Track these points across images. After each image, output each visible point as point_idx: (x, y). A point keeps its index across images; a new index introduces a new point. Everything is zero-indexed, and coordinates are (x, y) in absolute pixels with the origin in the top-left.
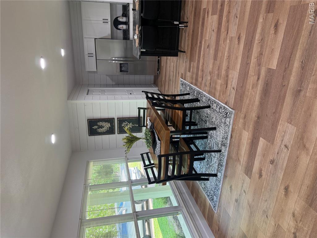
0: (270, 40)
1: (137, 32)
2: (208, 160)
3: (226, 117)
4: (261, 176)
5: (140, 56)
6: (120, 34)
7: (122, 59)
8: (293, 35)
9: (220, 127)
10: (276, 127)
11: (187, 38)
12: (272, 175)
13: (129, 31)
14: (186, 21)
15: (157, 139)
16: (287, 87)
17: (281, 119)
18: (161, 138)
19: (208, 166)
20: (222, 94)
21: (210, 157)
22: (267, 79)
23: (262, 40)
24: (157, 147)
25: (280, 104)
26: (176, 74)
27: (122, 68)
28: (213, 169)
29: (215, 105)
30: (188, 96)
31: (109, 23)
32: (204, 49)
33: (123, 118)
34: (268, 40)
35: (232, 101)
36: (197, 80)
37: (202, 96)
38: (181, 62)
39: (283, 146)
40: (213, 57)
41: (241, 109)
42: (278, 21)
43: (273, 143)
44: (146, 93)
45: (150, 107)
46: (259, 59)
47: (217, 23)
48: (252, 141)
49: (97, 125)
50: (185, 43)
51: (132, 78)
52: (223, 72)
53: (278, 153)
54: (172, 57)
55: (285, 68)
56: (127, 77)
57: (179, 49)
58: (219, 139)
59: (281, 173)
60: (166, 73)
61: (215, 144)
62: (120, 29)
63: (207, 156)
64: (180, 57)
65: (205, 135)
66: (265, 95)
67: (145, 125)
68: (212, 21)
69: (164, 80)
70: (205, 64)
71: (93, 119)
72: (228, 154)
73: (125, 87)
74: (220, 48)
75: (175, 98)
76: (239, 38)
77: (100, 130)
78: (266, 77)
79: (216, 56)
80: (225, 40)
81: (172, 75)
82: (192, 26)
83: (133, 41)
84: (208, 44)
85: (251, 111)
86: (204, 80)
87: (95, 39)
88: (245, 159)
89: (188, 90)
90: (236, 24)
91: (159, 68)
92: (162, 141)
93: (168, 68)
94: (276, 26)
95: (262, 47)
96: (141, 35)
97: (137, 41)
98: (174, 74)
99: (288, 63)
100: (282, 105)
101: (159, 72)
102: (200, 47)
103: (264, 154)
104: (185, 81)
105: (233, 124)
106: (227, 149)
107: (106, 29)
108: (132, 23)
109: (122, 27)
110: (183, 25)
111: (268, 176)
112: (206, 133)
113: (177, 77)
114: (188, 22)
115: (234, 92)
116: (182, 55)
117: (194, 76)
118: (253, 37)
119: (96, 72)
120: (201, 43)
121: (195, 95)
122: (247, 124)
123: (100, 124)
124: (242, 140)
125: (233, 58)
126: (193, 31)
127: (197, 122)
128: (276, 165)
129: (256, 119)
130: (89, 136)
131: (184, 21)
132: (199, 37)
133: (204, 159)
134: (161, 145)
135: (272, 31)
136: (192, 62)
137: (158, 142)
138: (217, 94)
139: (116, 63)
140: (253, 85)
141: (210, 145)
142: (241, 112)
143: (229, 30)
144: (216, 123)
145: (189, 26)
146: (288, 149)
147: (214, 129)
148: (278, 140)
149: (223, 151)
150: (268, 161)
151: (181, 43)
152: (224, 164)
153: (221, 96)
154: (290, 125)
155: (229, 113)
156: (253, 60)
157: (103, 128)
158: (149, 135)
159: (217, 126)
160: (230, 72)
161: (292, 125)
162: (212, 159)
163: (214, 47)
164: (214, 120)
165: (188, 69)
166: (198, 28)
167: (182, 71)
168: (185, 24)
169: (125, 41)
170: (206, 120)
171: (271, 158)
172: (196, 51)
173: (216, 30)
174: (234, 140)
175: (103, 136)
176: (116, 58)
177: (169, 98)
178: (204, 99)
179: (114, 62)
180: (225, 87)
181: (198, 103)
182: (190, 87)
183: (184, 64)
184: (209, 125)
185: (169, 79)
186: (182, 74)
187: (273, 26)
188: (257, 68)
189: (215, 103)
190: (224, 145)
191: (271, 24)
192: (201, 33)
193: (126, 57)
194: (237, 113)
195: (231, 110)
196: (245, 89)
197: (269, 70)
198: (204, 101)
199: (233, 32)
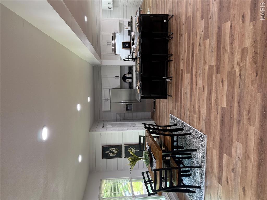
0: (220, 90)
1: (138, 85)
2: (193, 176)
3: (202, 141)
4: (228, 182)
5: (140, 100)
6: (127, 85)
7: (128, 102)
8: (231, 87)
9: (199, 148)
10: (232, 145)
11: (172, 87)
12: (234, 180)
13: (133, 83)
14: (171, 77)
15: (153, 158)
16: (233, 118)
17: (233, 139)
18: (156, 157)
19: (194, 180)
20: (197, 125)
21: (195, 173)
22: (222, 114)
23: (216, 89)
24: (154, 165)
25: (231, 129)
26: (167, 111)
27: (128, 108)
28: (197, 183)
29: (194, 132)
30: (176, 126)
31: (120, 78)
32: (183, 94)
33: (128, 145)
34: (219, 90)
35: (204, 129)
36: (181, 115)
37: (185, 126)
38: (169, 102)
39: (237, 158)
40: (189, 99)
41: (210, 134)
42: (223, 79)
43: (231, 157)
44: (145, 124)
45: (148, 135)
46: (216, 101)
47: (190, 78)
48: (220, 157)
49: (109, 150)
50: (171, 90)
51: (135, 114)
52: (197, 110)
53: (235, 164)
54: (163, 99)
55: (231, 107)
56: (131, 114)
57: (168, 94)
58: (199, 158)
59: (239, 178)
60: (159, 110)
61: (197, 162)
62: (127, 82)
63: (192, 172)
64: (169, 99)
65: (190, 156)
66: (223, 124)
67: (145, 149)
68: (187, 77)
69: (158, 115)
70: (185, 104)
71: (106, 146)
72: (206, 169)
73: (130, 121)
74: (193, 94)
75: (166, 128)
76: (203, 88)
77: (111, 154)
78: (221, 112)
79: (191, 99)
80: (196, 89)
81: (164, 112)
82: (175, 80)
83: (136, 90)
84: (186, 91)
85: (216, 135)
86: (185, 115)
87: (110, 89)
88: (217, 171)
89: (176, 122)
90: (201, 80)
91: (155, 107)
92: (157, 160)
93: (161, 107)
94: (222, 82)
95: (217, 94)
96: (141, 86)
97: (138, 91)
98: (166, 111)
99: (231, 104)
100: (233, 130)
101: (155, 109)
102: (181, 93)
103: (228, 165)
104: (173, 116)
105: (207, 146)
106: (205, 164)
107: (118, 83)
108: (135, 78)
109: (128, 81)
110: (169, 79)
111: (232, 182)
112: (191, 154)
113: (168, 113)
114: (172, 77)
115: (204, 123)
116: (170, 98)
117: (179, 112)
118: (211, 88)
119: (110, 111)
120: (181, 90)
121: (181, 125)
122: (215, 145)
123: (111, 149)
124: (213, 157)
125: (202, 101)
126: (176, 83)
127: (184, 146)
128: (236, 172)
129: (220, 140)
130: (103, 159)
131: (170, 77)
132: (180, 87)
133: (190, 175)
134: (156, 162)
135: (221, 85)
136: (177, 103)
137: (154, 160)
138: (195, 124)
139: (124, 105)
140: (215, 117)
141: (194, 163)
142: (210, 137)
143: (197, 83)
144: (196, 145)
145: (173, 80)
146: (240, 160)
147: (195, 150)
148: (234, 155)
149: (202, 167)
150: (231, 170)
151: (169, 90)
152: (204, 177)
153: (197, 126)
154: (239, 143)
155: (203, 138)
156: (213, 102)
157: (113, 153)
158: (148, 156)
159: (197, 148)
160: (201, 109)
161: (240, 143)
162: (196, 175)
163: (190, 93)
164: (195, 143)
165: (174, 108)
166: (179, 81)
167: (171, 108)
168: (171, 78)
169: (130, 89)
170: (189, 144)
171: (232, 168)
172: (179, 96)
173: (190, 83)
174: (208, 157)
175: (113, 159)
176: (124, 101)
177: (161, 128)
178: (187, 129)
179: (122, 104)
180: (199, 120)
181: (183, 131)
182: (177, 120)
183: (172, 104)
184: (191, 148)
185: (162, 115)
186: (171, 111)
187: (221, 82)
188: (216, 107)
189: (194, 131)
190: (202, 162)
191: (220, 81)
192: (181, 84)
193: (130, 100)
194: (208, 137)
195: (204, 135)
196: (211, 121)
197: (223, 108)
198: (187, 130)
199: (200, 84)
